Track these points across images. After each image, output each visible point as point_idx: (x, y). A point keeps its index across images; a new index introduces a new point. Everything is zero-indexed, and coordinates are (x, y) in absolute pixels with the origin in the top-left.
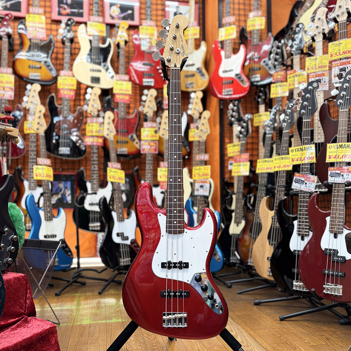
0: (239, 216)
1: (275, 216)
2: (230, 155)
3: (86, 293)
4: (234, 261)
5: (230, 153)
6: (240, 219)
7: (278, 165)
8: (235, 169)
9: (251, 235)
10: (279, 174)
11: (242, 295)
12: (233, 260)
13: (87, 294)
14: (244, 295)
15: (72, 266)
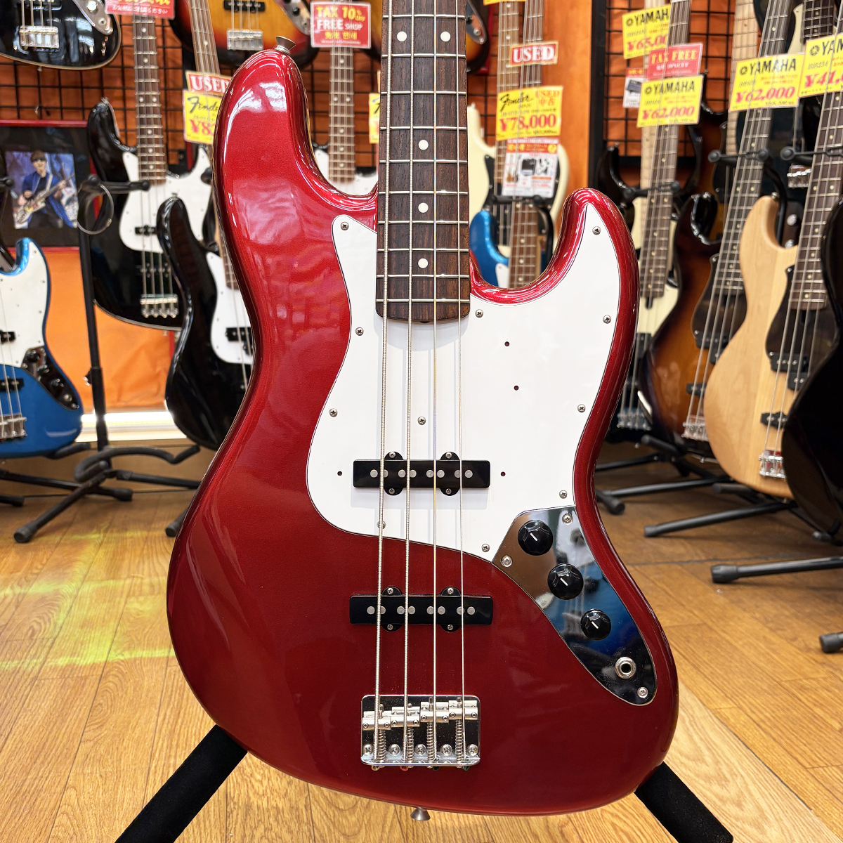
0: (657, 270)
1: (801, 265)
2: (627, 54)
3: (126, 530)
4: (629, 424)
5: (631, 48)
6: (659, 283)
7: (821, 71)
8: (648, 103)
9: (700, 337)
10: (828, 105)
11: (661, 540)
12: (628, 420)
13: (128, 534)
14: (669, 541)
15: (81, 439)
